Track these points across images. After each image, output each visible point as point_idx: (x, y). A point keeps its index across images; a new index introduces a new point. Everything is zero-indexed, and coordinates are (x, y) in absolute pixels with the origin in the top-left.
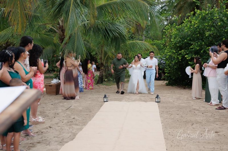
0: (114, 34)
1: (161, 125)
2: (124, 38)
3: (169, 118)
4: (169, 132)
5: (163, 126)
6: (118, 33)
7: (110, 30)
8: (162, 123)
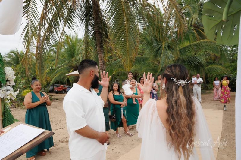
0: (195, 64)
1: (221, 128)
2: (203, 65)
3: (231, 124)
4: (226, 135)
5: (223, 129)
6: (198, 62)
7: (192, 61)
8: (222, 127)
